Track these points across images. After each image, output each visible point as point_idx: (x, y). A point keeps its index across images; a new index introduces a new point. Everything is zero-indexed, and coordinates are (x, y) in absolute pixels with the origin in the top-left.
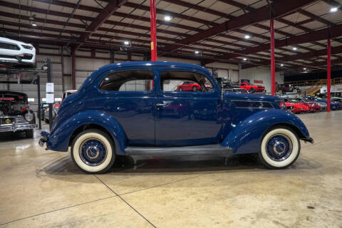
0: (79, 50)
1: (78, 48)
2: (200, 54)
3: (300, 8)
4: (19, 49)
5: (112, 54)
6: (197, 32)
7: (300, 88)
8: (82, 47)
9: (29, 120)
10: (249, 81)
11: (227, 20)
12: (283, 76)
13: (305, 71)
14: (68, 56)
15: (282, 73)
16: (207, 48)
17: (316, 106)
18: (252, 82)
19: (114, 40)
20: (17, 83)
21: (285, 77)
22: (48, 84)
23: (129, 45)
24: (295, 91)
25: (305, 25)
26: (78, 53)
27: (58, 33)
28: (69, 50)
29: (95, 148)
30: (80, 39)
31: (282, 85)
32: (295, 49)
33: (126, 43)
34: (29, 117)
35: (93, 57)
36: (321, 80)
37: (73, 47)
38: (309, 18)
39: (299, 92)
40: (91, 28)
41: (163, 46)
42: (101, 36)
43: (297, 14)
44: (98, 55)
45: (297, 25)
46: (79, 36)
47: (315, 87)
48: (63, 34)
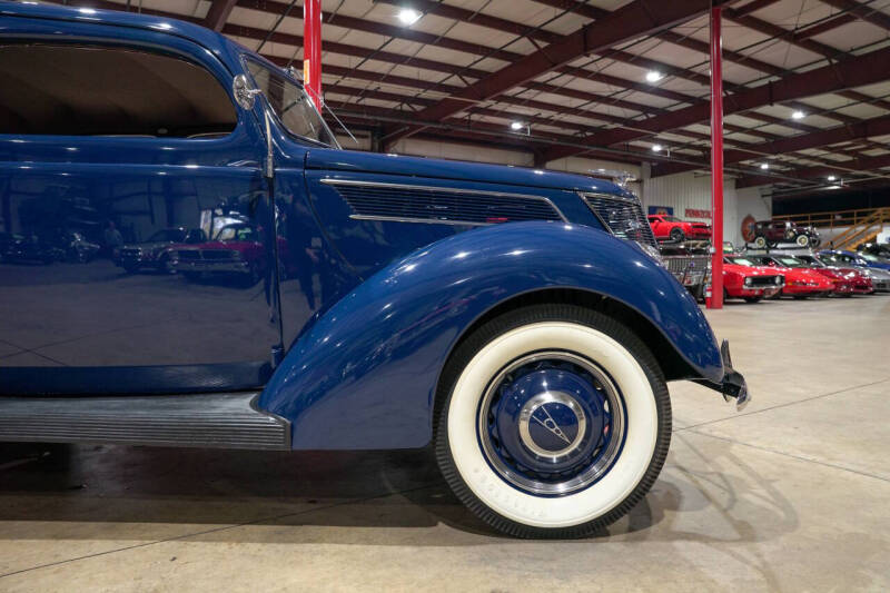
2: (524, 130)
6: (506, 64)
7: (818, 232)
10: (670, 211)
11: (588, 21)
12: (769, 200)
13: (833, 183)
15: (768, 188)
16: (545, 114)
17: (859, 277)
18: (680, 214)
21: (774, 203)
24: (803, 241)
31: (765, 224)
32: (798, 115)
36: (880, 210)
39: (815, 243)
41: (418, 108)
47: (861, 228)
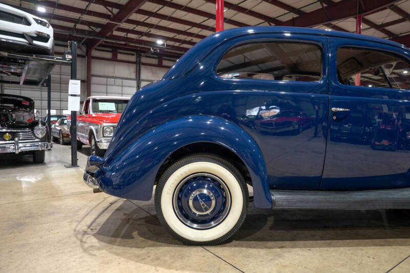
0: (96, 49)
1: (96, 46)
3: (392, 3)
4: (29, 24)
5: (139, 56)
8: (101, 45)
9: (40, 136)
11: (296, 16)
14: (83, 56)
19: (145, 38)
20: (18, 83)
22: (71, 82)
23: (163, 45)
25: (388, 28)
26: (95, 53)
27: (71, 25)
28: (84, 49)
29: (205, 191)
30: (100, 34)
33: (160, 42)
34: (40, 131)
35: (114, 59)
37: (90, 45)
38: (401, 17)
40: (118, 18)
42: (128, 31)
43: (388, 11)
44: (120, 57)
45: (381, 28)
46: (98, 30)
48: (79, 26)
